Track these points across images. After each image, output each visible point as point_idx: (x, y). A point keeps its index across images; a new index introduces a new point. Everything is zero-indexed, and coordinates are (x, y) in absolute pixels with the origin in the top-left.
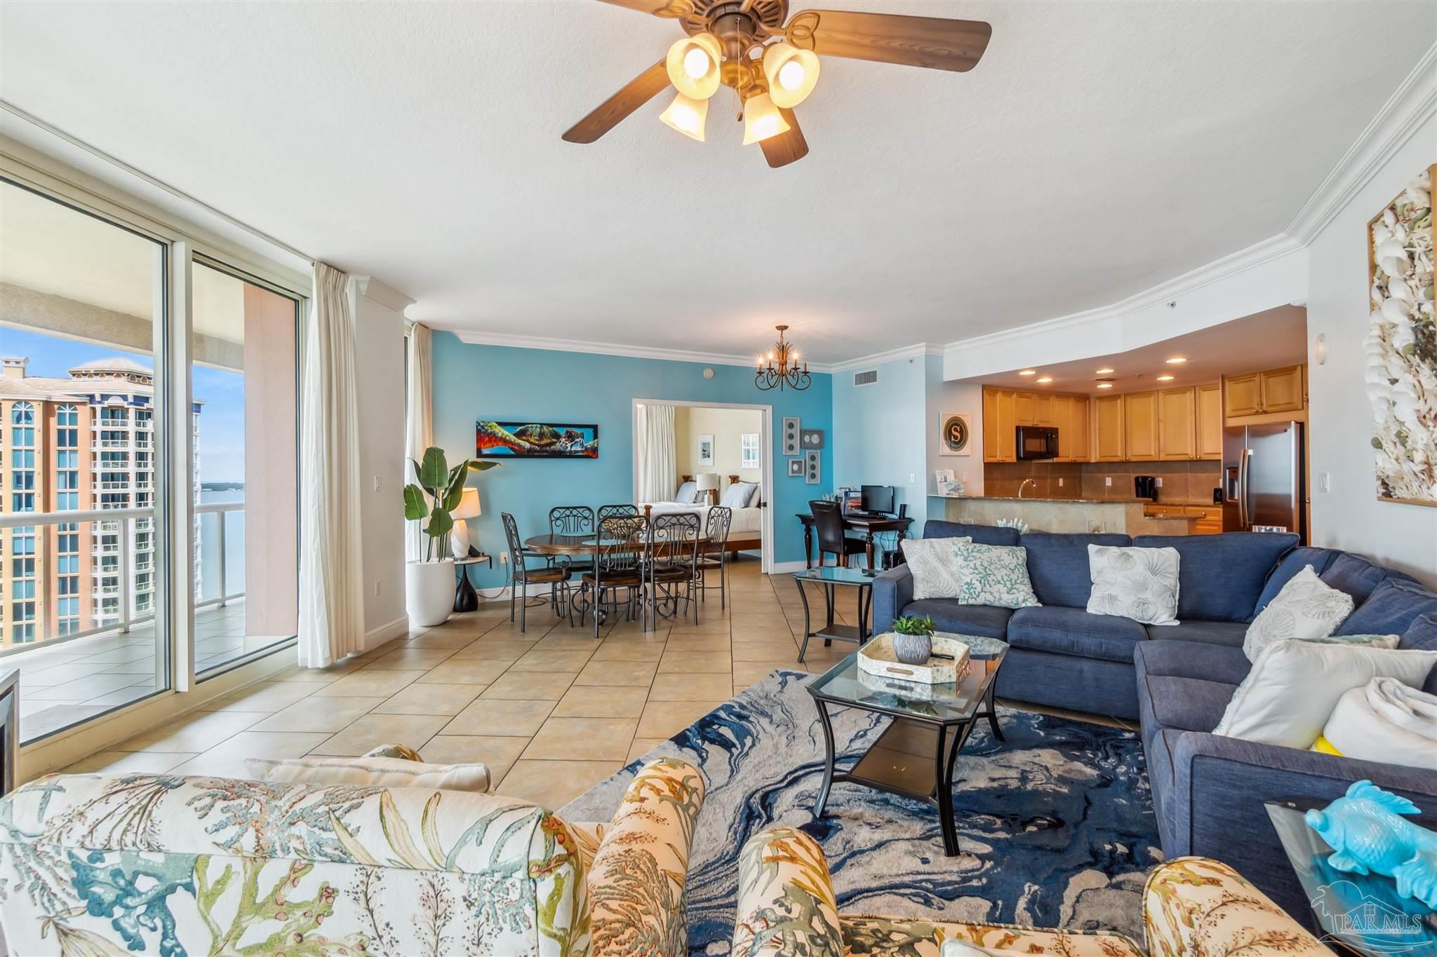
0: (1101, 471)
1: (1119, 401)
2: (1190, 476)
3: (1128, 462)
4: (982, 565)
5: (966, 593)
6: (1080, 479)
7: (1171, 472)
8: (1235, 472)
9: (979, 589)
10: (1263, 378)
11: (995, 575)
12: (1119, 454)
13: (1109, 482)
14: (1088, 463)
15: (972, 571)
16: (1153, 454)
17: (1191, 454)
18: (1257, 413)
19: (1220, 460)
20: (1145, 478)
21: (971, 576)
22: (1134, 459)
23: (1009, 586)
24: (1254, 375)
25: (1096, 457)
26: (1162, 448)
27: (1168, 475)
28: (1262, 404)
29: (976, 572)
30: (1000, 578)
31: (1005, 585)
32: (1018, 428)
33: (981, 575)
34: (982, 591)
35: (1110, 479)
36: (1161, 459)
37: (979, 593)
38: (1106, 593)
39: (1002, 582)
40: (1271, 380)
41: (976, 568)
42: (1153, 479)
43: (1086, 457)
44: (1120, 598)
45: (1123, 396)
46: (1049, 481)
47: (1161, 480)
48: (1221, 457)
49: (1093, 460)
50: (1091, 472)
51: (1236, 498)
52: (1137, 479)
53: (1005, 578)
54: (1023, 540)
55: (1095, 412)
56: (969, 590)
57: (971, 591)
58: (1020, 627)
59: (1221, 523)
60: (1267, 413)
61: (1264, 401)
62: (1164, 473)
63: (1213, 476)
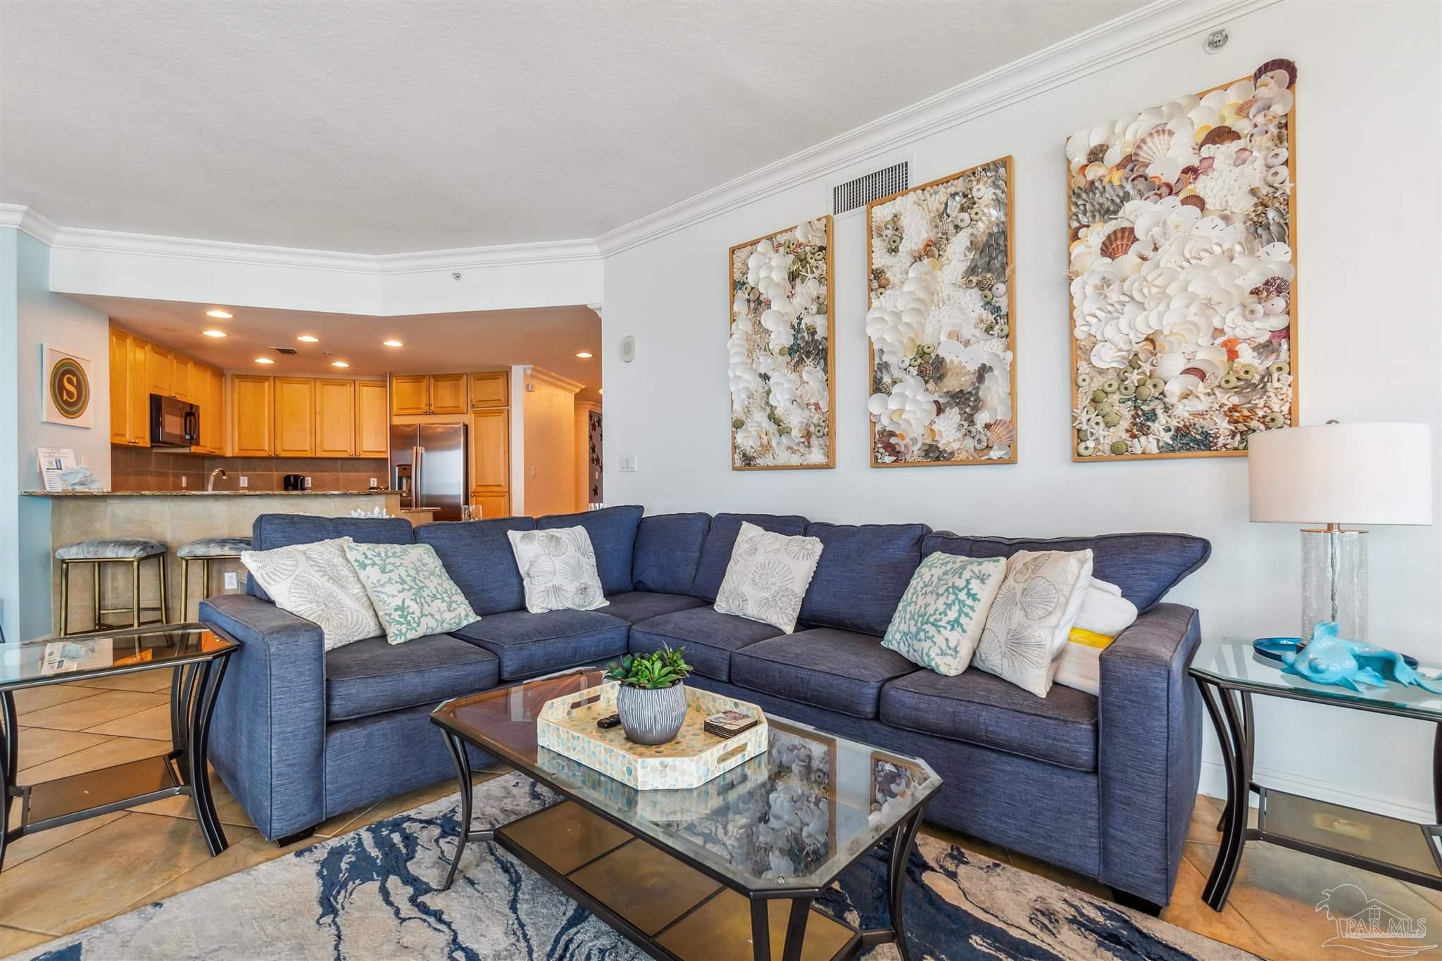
0: (239, 468)
1: (266, 384)
2: (341, 475)
3: (276, 458)
4: (408, 576)
5: (401, 624)
6: (204, 478)
7: (323, 471)
8: (405, 469)
9: (418, 614)
10: (432, 381)
11: (428, 588)
12: (267, 448)
13: (244, 481)
14: (223, 457)
15: (400, 587)
16: (308, 449)
17: (350, 452)
18: (425, 413)
19: (386, 459)
20: (294, 475)
21: (401, 596)
22: (284, 455)
23: (447, 599)
24: (423, 377)
25: (233, 451)
26: (318, 444)
27: (318, 474)
28: (430, 405)
29: (406, 587)
30: (434, 591)
31: (444, 601)
32: (152, 398)
33: (413, 591)
34: (422, 616)
35: (247, 478)
36: (318, 456)
37: (419, 619)
38: (550, 585)
39: (439, 596)
40: (440, 383)
41: (403, 582)
43: (222, 449)
44: (564, 588)
45: (272, 379)
46: (171, 479)
47: (310, 479)
48: (388, 455)
49: (229, 454)
53: (440, 589)
54: (422, 533)
55: (233, 393)
56: (406, 618)
57: (409, 618)
58: (520, 649)
60: (435, 414)
61: (432, 402)
62: (313, 472)
63: (364, 475)
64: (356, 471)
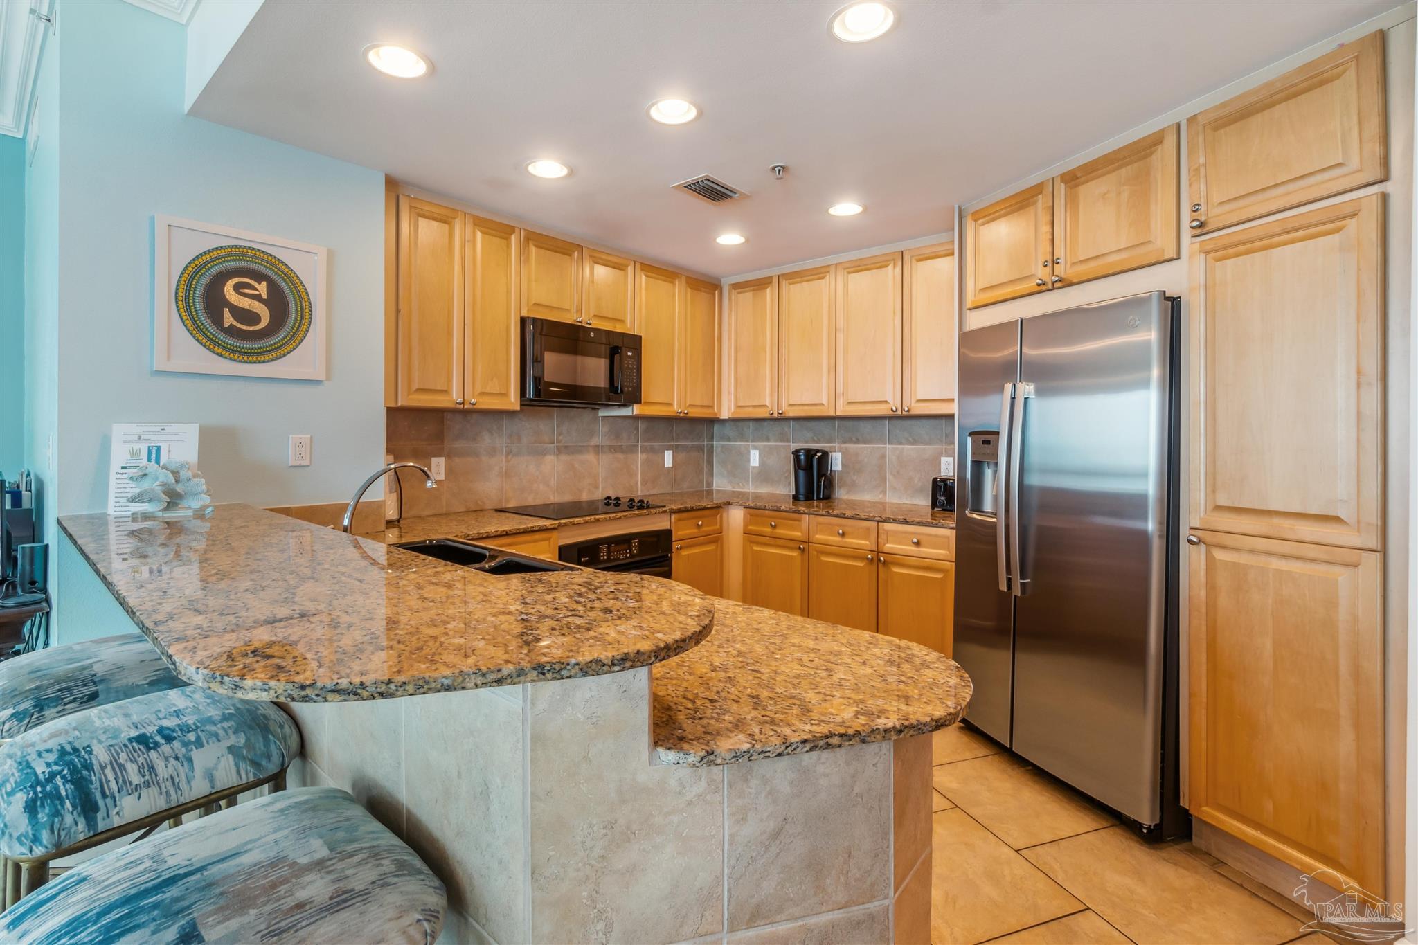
0: (743, 437)
2: (889, 449)
3: (781, 419)
6: (711, 451)
7: (857, 442)
8: (986, 442)
10: (1060, 196)
12: (769, 403)
13: (755, 458)
16: (825, 401)
17: (893, 403)
18: (1043, 288)
19: (951, 417)
20: (810, 453)
22: (792, 413)
24: (1038, 189)
25: (729, 408)
26: (840, 390)
27: (851, 446)
28: (1056, 265)
32: (523, 321)
35: (757, 452)
36: (838, 413)
42: (825, 454)
43: (712, 407)
45: (776, 280)
46: (640, 457)
47: (839, 456)
48: (954, 409)
49: (727, 415)
50: (729, 440)
51: (988, 506)
52: (796, 453)
55: (730, 314)
59: (951, 566)
60: (1071, 284)
61: (1060, 252)
62: (845, 443)
63: (930, 450)
64: (915, 442)
